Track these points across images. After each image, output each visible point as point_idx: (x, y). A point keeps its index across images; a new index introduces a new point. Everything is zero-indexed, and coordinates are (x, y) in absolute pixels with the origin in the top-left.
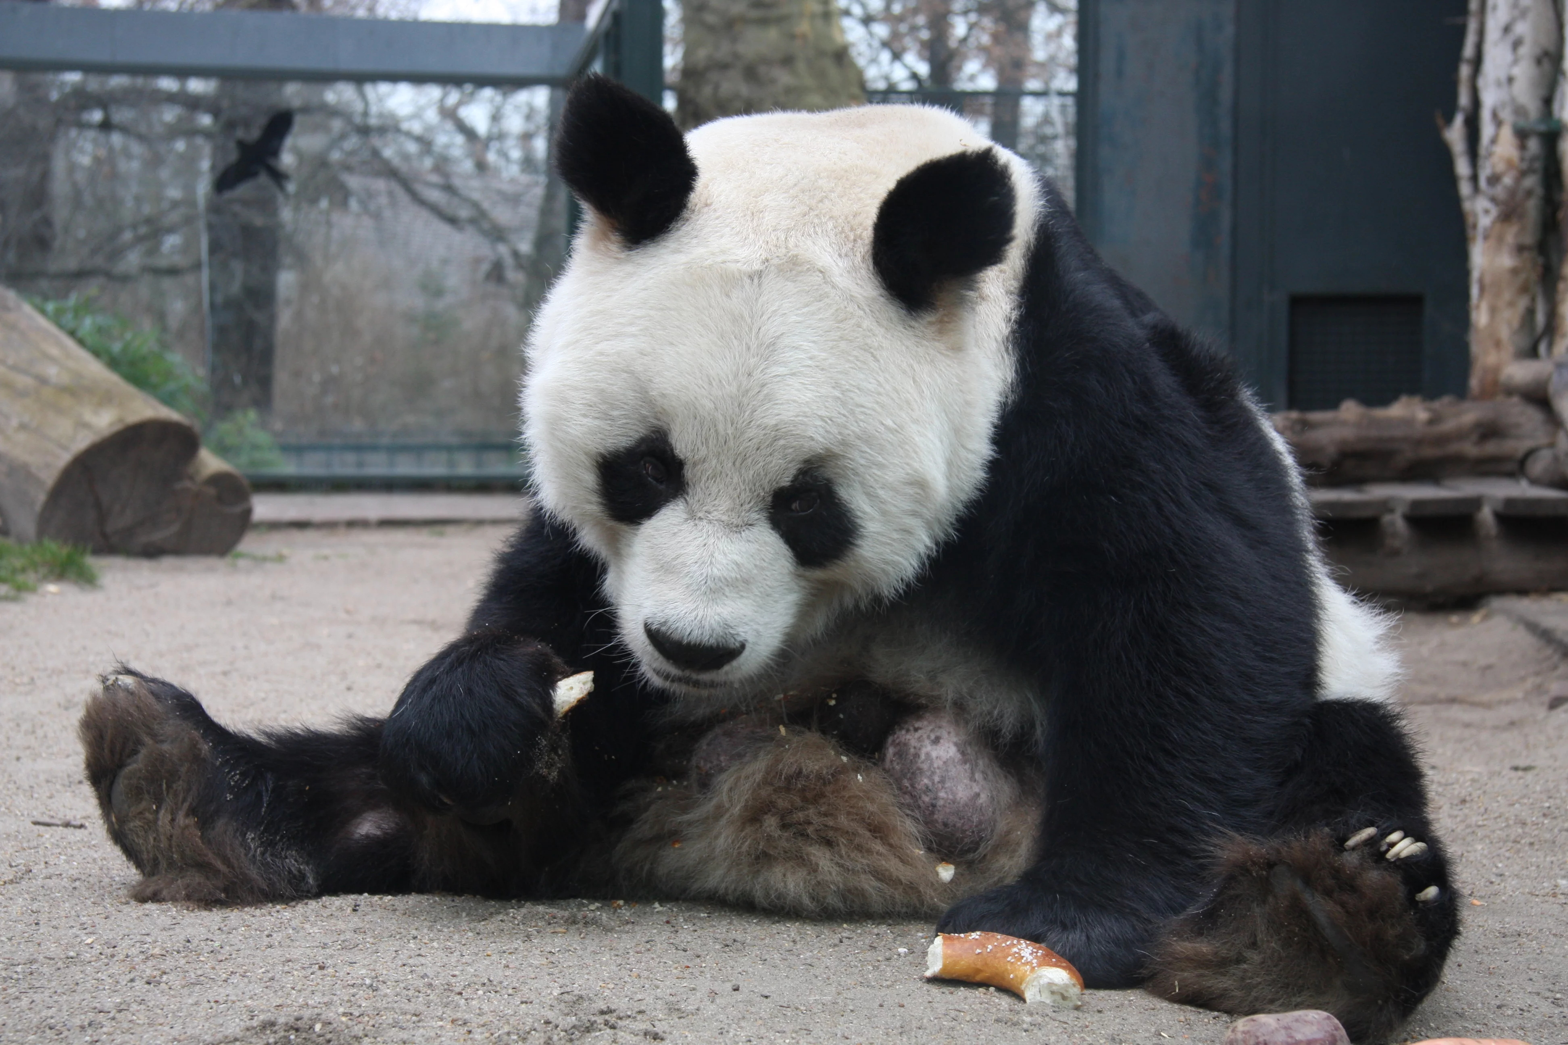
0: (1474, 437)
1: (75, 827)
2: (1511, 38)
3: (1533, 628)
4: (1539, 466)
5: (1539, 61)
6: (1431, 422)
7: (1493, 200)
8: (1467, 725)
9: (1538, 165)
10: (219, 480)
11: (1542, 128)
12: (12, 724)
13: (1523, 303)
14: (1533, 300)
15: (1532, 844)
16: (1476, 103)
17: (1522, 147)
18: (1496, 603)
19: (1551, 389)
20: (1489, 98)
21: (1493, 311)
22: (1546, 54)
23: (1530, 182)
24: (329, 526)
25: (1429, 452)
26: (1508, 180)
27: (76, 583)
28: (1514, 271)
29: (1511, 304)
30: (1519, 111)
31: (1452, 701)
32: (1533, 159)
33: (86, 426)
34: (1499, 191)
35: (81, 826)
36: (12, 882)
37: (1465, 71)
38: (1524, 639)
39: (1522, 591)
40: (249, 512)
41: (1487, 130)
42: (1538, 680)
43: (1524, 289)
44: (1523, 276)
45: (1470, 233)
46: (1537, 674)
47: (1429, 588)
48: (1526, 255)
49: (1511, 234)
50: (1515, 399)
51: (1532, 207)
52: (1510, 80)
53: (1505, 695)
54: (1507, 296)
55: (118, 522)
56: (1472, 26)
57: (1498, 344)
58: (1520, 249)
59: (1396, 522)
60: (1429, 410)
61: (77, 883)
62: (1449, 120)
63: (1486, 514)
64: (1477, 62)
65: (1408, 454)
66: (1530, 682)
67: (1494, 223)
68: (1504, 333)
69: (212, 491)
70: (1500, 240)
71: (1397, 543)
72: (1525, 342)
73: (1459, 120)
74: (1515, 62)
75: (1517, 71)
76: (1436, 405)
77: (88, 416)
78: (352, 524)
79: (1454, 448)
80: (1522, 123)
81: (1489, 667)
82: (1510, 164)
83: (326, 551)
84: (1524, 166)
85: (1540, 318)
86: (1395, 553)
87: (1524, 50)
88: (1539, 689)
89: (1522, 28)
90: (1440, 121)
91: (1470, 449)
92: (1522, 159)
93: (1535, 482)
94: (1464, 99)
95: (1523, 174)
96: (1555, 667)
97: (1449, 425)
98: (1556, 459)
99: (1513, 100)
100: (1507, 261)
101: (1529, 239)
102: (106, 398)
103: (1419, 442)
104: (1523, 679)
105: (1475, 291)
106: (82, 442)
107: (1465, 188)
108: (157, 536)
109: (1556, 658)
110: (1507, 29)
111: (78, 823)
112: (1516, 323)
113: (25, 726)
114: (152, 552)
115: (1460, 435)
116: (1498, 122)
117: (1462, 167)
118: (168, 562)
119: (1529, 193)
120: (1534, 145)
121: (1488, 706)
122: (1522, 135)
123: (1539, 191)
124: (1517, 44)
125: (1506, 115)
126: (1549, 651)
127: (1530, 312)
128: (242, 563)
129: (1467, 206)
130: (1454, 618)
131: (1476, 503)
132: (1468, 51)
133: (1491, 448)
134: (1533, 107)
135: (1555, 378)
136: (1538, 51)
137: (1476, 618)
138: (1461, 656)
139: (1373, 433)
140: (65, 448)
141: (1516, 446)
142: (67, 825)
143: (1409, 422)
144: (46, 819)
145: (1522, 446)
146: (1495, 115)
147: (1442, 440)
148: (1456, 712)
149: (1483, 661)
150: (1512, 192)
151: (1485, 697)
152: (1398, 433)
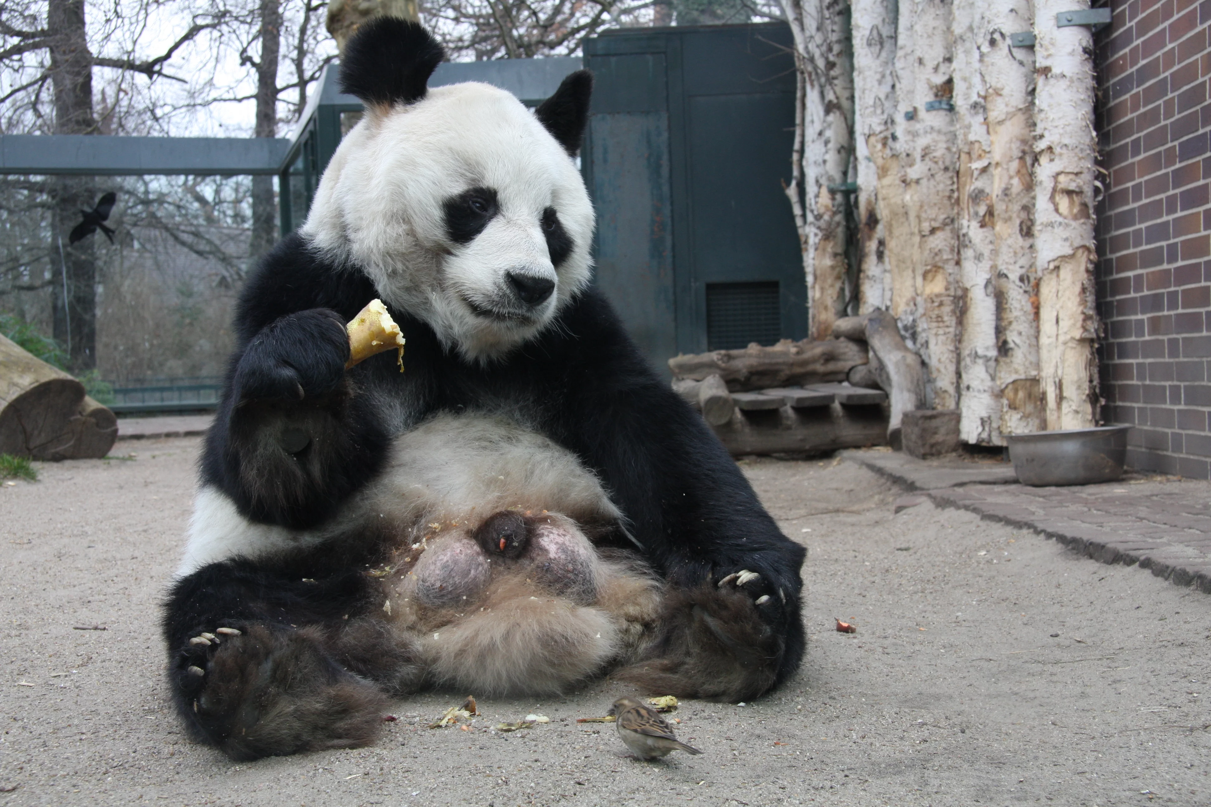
0: (822, 361)
1: (101, 629)
2: (823, 139)
3: (872, 467)
4: (856, 377)
5: (839, 152)
6: (798, 353)
7: (819, 228)
8: (853, 525)
9: (842, 209)
10: (96, 413)
11: (843, 188)
12: (31, 568)
13: (838, 285)
14: (843, 283)
15: (931, 593)
16: (802, 174)
17: (833, 199)
18: (846, 453)
19: (867, 333)
20: (811, 173)
21: (822, 289)
22: (843, 147)
23: (839, 218)
24: (156, 436)
25: (798, 370)
26: (826, 217)
27: (25, 479)
28: (833, 268)
29: (832, 286)
30: (830, 179)
31: (837, 511)
32: (840, 205)
33: (15, 385)
34: (822, 223)
35: (104, 629)
36: (82, 665)
37: (795, 157)
38: (866, 474)
39: (857, 447)
40: (116, 431)
41: (811, 189)
42: (881, 497)
43: (838, 278)
44: (838, 269)
45: (803, 246)
46: (880, 493)
47: (807, 447)
48: (839, 258)
49: (830, 247)
50: (842, 339)
51: (840, 232)
52: (825, 162)
53: (865, 506)
54: (829, 281)
55: (36, 442)
56: (798, 132)
57: (826, 308)
58: (835, 255)
59: (789, 411)
60: (796, 346)
61: (122, 664)
62: (788, 184)
63: (837, 405)
64: (802, 152)
65: (786, 372)
66: (877, 498)
67: (820, 240)
68: (829, 302)
69: (93, 420)
70: (824, 250)
71: (789, 423)
72: (840, 307)
73: (794, 183)
74: (827, 152)
75: (827, 157)
76: (800, 343)
77: (16, 379)
78: (168, 435)
79: (810, 368)
80: (832, 185)
81: (851, 490)
82: (826, 207)
83: (157, 453)
84: (834, 209)
85: (847, 293)
86: (789, 428)
87: (830, 146)
88: (883, 503)
89: (828, 133)
90: (784, 185)
91: (820, 368)
92: (833, 206)
93: (854, 385)
94: (796, 173)
95: (834, 213)
96: (890, 489)
97: (807, 355)
98: (870, 371)
99: (827, 173)
100: (828, 262)
101: (840, 250)
102: (27, 368)
103: (792, 365)
104: (872, 496)
105: (810, 279)
106: (14, 394)
107: (799, 222)
108: (61, 448)
109: (889, 484)
110: (820, 134)
111: (102, 626)
112: (835, 297)
113: (39, 569)
114: (58, 458)
115: (814, 360)
116: (820, 186)
117: (797, 210)
118: (68, 463)
119: (838, 224)
120: (839, 197)
121: (858, 513)
122: (833, 192)
123: (844, 223)
124: (827, 143)
125: (823, 181)
126: (883, 480)
127: (842, 290)
128: (113, 462)
129: (800, 231)
130: (821, 464)
131: (831, 398)
132: (797, 146)
133: (831, 367)
134: (838, 177)
135: (868, 327)
136: (839, 146)
137: (835, 462)
138: (834, 485)
139: (767, 361)
140: (4, 399)
141: (844, 365)
142: (96, 628)
143: (785, 354)
144: (81, 626)
145: (849, 364)
146: (817, 181)
147: (805, 363)
148: (842, 517)
149: (847, 487)
150: (829, 224)
151: (855, 508)
152: (780, 360)
